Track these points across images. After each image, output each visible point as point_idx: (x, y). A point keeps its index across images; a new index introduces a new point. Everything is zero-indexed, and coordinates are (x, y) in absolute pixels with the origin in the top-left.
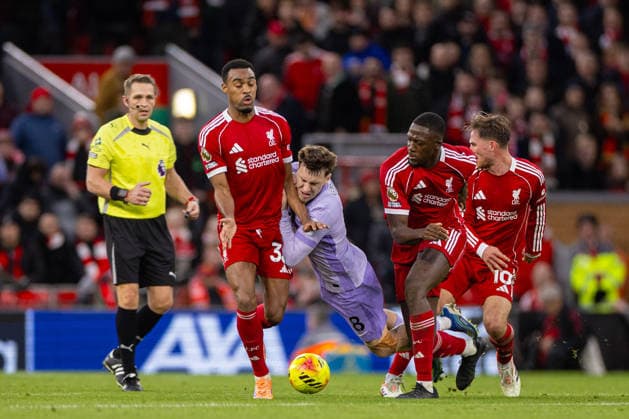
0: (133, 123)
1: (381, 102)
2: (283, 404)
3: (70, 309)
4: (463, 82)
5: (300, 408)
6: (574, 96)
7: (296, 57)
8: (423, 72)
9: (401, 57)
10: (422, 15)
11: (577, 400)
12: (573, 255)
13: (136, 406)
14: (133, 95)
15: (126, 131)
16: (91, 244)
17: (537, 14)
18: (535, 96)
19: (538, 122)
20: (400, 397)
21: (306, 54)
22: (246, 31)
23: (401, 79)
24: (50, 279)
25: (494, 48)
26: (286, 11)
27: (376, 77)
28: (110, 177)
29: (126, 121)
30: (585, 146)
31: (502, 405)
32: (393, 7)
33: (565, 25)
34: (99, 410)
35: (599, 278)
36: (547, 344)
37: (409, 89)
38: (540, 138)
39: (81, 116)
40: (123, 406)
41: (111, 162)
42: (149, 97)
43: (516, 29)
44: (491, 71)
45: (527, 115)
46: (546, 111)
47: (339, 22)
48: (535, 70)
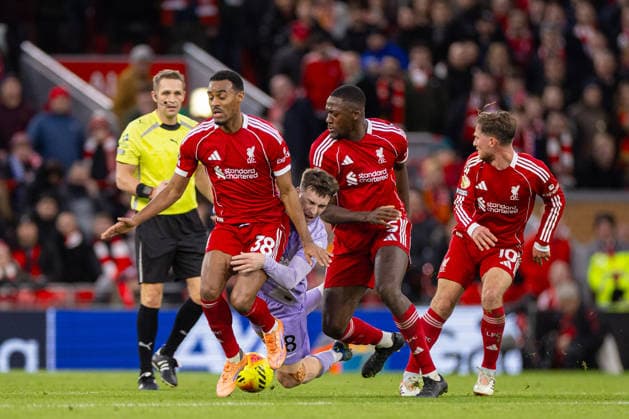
0: (162, 119)
1: (399, 101)
2: (300, 403)
3: (87, 307)
4: (481, 81)
5: (317, 407)
6: (592, 95)
7: (314, 57)
8: (441, 71)
9: (419, 56)
10: (440, 14)
11: (594, 399)
12: (591, 254)
13: (154, 405)
14: (162, 90)
15: (154, 127)
16: (109, 243)
17: (555, 13)
18: (552, 95)
19: (556, 121)
20: (418, 395)
21: (323, 53)
22: (264, 30)
23: (419, 78)
24: (67, 278)
25: (512, 47)
26: (304, 10)
27: (394, 77)
28: (139, 173)
29: (154, 117)
30: (603, 145)
31: (518, 403)
32: (411, 6)
33: (583, 23)
34: (116, 409)
35: (616, 277)
36: (564, 342)
37: (427, 87)
38: (558, 137)
39: (99, 115)
40: (140, 405)
41: (139, 158)
42: (177, 93)
43: (534, 28)
44: (510, 71)
45: (545, 114)
46: (564, 109)
47: (357, 21)
48: (553, 69)
